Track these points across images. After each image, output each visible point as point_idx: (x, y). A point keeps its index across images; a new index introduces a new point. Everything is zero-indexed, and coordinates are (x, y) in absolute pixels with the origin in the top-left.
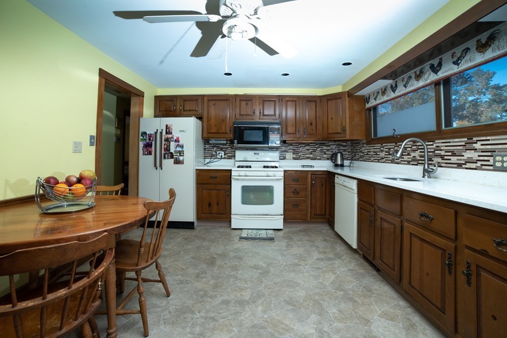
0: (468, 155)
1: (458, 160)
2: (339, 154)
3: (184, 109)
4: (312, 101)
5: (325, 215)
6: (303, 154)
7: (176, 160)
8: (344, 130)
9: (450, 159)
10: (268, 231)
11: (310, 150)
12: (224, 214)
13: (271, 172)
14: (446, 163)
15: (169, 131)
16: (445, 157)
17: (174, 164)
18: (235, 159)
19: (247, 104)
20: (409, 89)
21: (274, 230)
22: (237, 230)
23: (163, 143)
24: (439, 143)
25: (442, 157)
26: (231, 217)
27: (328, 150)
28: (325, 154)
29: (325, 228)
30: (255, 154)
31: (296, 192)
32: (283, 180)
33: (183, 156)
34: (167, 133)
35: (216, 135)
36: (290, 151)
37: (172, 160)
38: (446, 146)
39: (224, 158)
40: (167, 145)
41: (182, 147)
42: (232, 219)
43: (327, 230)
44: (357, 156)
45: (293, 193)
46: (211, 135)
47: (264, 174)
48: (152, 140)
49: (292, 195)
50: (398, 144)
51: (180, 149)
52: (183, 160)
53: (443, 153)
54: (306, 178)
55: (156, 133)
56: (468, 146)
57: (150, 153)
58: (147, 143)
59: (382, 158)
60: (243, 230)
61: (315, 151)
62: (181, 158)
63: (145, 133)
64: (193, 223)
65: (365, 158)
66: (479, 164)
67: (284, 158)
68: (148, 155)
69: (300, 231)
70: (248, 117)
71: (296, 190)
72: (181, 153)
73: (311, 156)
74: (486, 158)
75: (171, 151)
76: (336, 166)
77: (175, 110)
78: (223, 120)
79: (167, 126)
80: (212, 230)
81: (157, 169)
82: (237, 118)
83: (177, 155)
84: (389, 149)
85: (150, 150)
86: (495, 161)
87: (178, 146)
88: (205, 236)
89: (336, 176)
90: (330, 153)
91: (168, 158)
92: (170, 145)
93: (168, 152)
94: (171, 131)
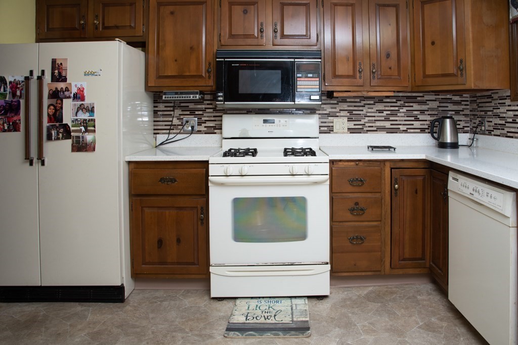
2: (448, 121)
4: (389, 6)
5: (423, 258)
6: (370, 122)
7: (78, 142)
8: (461, 68)
10: (294, 300)
11: (385, 113)
12: (193, 264)
13: (300, 164)
15: (60, 73)
17: (73, 150)
18: (221, 133)
19: (245, 12)
21: (309, 297)
22: (225, 302)
23: (46, 102)
26: (209, 274)
27: (422, 112)
28: (417, 119)
29: (423, 289)
30: (265, 121)
31: (357, 210)
32: (328, 183)
33: (94, 131)
34: (54, 79)
35: (176, 83)
36: (342, 113)
37: (69, 142)
39: (199, 132)
40: (55, 108)
41: (91, 110)
42: (212, 275)
43: (430, 294)
44: (486, 123)
45: (352, 210)
46: (167, 82)
47: (285, 169)
48: (20, 97)
49: (349, 216)
51: (86, 116)
52: (94, 142)
54: (379, 177)
55: (27, 79)
57: (15, 128)
58: (6, 102)
60: (238, 301)
61: (394, 113)
62: (89, 137)
63: (3, 81)
64: (121, 289)
65: (507, 130)
67: (330, 130)
68: (9, 130)
69: (368, 298)
70: (249, 41)
71: (357, 204)
72: (89, 125)
73: (387, 124)
75: (64, 122)
76: (442, 145)
77: (83, 27)
78: (191, 48)
79: (54, 61)
80: (165, 303)
81: (31, 164)
82: (223, 43)
83: (80, 131)
85: (15, 118)
87: (81, 108)
88: (144, 323)
89: (451, 175)
90: (429, 118)
91: (58, 139)
92: (62, 108)
93: (57, 124)
94: (64, 74)
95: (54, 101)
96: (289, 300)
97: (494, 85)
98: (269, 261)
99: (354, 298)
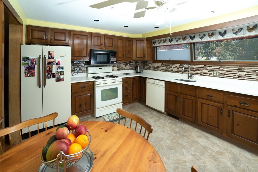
0: (205, 71)
1: (201, 72)
2: (139, 67)
3: (54, 38)
4: (129, 40)
5: (138, 98)
6: (122, 67)
7: (58, 78)
9: (198, 72)
11: (125, 65)
12: (90, 110)
14: (196, 73)
15: (51, 56)
16: (196, 71)
19: (98, 39)
20: (179, 43)
24: (192, 66)
25: (194, 71)
28: (131, 67)
30: (100, 69)
31: (127, 89)
32: (122, 83)
33: (63, 75)
34: (49, 58)
35: (79, 58)
37: (55, 79)
38: (196, 67)
40: (49, 67)
41: (63, 68)
44: (146, 67)
46: (75, 58)
47: (113, 81)
48: (35, 64)
49: (125, 90)
50: (172, 64)
51: (61, 70)
52: (63, 78)
53: (194, 70)
54: (131, 81)
55: (39, 58)
56: (205, 68)
57: (33, 75)
58: (29, 66)
59: (162, 70)
61: (127, 65)
62: (62, 77)
63: (28, 58)
66: (209, 74)
67: (113, 70)
68: (30, 76)
70: (99, 47)
72: (61, 73)
73: (125, 68)
74: (211, 73)
75: (53, 72)
76: (137, 72)
78: (83, 48)
79: (49, 52)
81: (40, 87)
82: (92, 47)
83: (59, 75)
84: (167, 66)
85: (33, 72)
86: (214, 74)
87: (59, 67)
89: (147, 79)
90: (133, 66)
91: (51, 78)
92: (52, 68)
93: (50, 73)
94: (53, 56)
95: (49, 65)
96: (114, 113)
97: (148, 60)
98: (110, 105)
99: (127, 109)
